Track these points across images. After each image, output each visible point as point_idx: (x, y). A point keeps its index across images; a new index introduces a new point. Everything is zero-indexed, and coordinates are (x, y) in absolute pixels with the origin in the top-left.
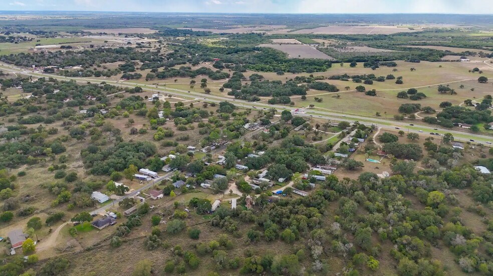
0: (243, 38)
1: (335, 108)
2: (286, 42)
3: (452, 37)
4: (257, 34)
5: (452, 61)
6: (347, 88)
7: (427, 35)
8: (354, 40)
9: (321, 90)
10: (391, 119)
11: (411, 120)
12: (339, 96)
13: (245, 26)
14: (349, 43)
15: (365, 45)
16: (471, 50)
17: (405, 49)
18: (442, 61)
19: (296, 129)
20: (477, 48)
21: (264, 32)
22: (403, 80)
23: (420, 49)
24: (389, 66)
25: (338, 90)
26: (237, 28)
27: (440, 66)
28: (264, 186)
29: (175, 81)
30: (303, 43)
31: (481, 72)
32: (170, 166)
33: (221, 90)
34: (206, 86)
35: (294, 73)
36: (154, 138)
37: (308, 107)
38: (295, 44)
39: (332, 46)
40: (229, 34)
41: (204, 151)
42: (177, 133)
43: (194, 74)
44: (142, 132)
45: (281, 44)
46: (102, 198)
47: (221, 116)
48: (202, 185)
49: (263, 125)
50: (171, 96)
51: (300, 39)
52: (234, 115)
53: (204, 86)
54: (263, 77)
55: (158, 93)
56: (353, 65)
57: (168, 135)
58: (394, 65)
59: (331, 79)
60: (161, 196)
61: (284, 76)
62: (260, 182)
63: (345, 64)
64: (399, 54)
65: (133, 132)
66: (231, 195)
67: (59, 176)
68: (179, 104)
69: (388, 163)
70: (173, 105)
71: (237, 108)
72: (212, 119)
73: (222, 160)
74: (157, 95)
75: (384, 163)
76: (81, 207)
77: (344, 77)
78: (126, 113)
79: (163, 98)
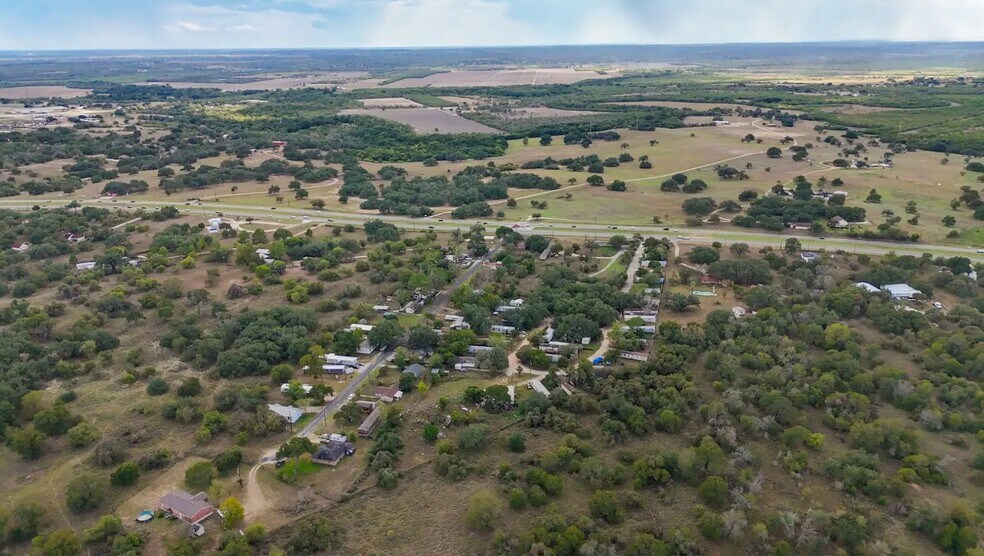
0: (300, 100)
2: (393, 105)
3: (679, 85)
4: (319, 90)
5: (702, 125)
6: (573, 181)
7: (635, 82)
8: (517, 96)
9: (528, 188)
10: (682, 226)
11: (712, 224)
12: (569, 196)
13: (283, 74)
14: (511, 102)
15: (542, 104)
16: (722, 106)
17: (615, 109)
18: (684, 126)
19: (543, 256)
20: (726, 102)
21: (333, 85)
22: (650, 160)
23: (640, 107)
24: (609, 140)
25: (558, 186)
26: (267, 79)
27: (693, 135)
28: (568, 354)
29: (233, 190)
30: (426, 105)
31: (760, 141)
32: (372, 342)
33: (343, 201)
34: (306, 195)
35: (453, 160)
36: (290, 300)
37: (530, 218)
38: (411, 107)
39: (483, 108)
40: (262, 92)
41: (409, 310)
42: (326, 285)
43: (262, 174)
44: (256, 292)
45: (384, 108)
46: (291, 413)
47: (388, 248)
48: (458, 366)
49: (477, 255)
50: (252, 220)
51: (416, 97)
52: (409, 243)
53: (302, 195)
54: (405, 172)
55: (220, 215)
56: (545, 142)
57: (315, 291)
58: (616, 137)
59: (527, 168)
60: (399, 394)
61: (443, 168)
62: (556, 349)
63: (530, 140)
64: (610, 117)
65: (235, 293)
66: (520, 375)
67: (158, 389)
68: (281, 234)
69: (731, 294)
70: (270, 237)
71: (403, 231)
72: (376, 256)
73: (459, 321)
74: (219, 219)
75: (724, 295)
76: (263, 435)
77: (549, 163)
78: (189, 259)
79: (235, 225)
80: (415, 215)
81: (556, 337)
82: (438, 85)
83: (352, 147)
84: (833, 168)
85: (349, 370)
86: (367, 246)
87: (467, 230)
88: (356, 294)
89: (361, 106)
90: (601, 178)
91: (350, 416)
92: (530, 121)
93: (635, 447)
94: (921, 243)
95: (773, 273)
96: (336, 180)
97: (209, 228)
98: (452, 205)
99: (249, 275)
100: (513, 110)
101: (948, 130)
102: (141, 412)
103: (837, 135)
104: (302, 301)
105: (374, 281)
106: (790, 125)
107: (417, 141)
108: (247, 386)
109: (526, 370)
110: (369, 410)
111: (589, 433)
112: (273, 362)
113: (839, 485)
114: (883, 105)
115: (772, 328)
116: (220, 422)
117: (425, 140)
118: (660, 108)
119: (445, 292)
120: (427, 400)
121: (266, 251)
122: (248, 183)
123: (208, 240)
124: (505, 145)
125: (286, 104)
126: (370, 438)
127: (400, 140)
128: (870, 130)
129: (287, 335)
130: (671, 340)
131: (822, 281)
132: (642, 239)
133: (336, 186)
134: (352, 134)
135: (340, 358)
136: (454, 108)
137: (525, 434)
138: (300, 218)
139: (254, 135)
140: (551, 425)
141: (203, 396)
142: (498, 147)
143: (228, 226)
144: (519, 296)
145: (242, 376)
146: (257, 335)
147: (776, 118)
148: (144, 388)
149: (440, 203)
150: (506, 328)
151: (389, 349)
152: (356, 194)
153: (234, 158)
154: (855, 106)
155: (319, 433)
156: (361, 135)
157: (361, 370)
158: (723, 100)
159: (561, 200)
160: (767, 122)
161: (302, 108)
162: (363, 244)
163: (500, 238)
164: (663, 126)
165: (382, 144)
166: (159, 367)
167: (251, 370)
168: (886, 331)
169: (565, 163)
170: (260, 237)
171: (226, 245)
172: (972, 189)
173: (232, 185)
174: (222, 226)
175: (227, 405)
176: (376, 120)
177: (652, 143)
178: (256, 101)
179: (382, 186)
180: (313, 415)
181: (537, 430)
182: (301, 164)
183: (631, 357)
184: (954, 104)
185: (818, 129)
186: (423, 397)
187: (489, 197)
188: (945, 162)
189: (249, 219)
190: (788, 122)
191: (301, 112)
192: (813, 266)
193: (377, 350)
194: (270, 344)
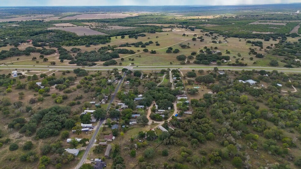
0: (31, 24)
1: (145, 63)
2: (66, 26)
3: (156, 19)
4: (37, 21)
5: (169, 31)
6: (139, 51)
7: (143, 17)
8: (108, 22)
9: (125, 54)
10: (179, 65)
11: (188, 63)
12: (140, 56)
13: (22, 15)
14: (107, 24)
17: (140, 26)
18: (163, 31)
19: (141, 78)
20: (172, 24)
21: (42, 19)
22: (159, 43)
23: (148, 26)
24: (143, 36)
25: (135, 53)
26: (16, 17)
27: (167, 34)
28: (166, 114)
29: (18, 59)
30: (78, 26)
31: (187, 36)
32: (95, 117)
33: (62, 61)
34: (47, 60)
35: (95, 44)
36: (56, 102)
37: (130, 64)
38: (73, 26)
39: (98, 26)
40: (15, 22)
41: (103, 103)
42: (68, 95)
43: (27, 52)
44: (41, 100)
45: (63, 27)
46: (75, 151)
47: (86, 79)
48: (131, 123)
49: (119, 79)
50: (30, 71)
51: (73, 23)
52: (93, 76)
53: (46, 60)
54: (80, 50)
55: (16, 70)
56: (123, 37)
57: (65, 98)
58: (145, 36)
59: (121, 47)
60: (114, 138)
61: (92, 48)
62: (161, 113)
63: (118, 37)
64: (140, 29)
65: (33, 102)
66: (153, 124)
67: (14, 148)
68: (43, 76)
69: (205, 87)
70: (39, 77)
71: (88, 71)
72: (82, 82)
73: (124, 106)
74: (16, 71)
75: (203, 87)
76: (67, 163)
77: (127, 45)
78: (9, 88)
79: (23, 73)
80: (90, 65)
81: (159, 108)
82: (80, 19)
83: (57, 41)
84: (212, 44)
85: (91, 130)
86: (77, 78)
87: (111, 70)
88: (81, 98)
89: (55, 26)
90: (147, 49)
91: (99, 150)
92: (115, 30)
93: (204, 148)
94: (248, 66)
95: (214, 79)
96: (56, 54)
97: (13, 75)
98: (102, 61)
99: (36, 93)
100: (108, 27)
101: (235, 31)
102: (10, 160)
103: (208, 33)
104: (61, 102)
105: (86, 92)
106: (193, 30)
107: (79, 38)
108: (52, 142)
109: (155, 122)
110: (105, 146)
111: (187, 145)
112: (60, 129)
113: (270, 153)
114: (215, 24)
115: (224, 98)
116: (47, 160)
117: (82, 37)
118: (154, 26)
119: (113, 94)
120: (124, 139)
121: (41, 83)
122: (23, 56)
123: (14, 80)
124: (110, 39)
125: (27, 26)
126: (109, 158)
127: (73, 38)
128: (216, 32)
129: (62, 117)
130: (197, 106)
131: (230, 81)
132: (170, 70)
133: (57, 56)
134: (55, 36)
135: (85, 125)
136: (88, 26)
137: (166, 148)
138: (48, 69)
139: (18, 38)
140: (173, 143)
141: (35, 148)
142: (108, 40)
143: (21, 74)
144: (140, 94)
145: (48, 137)
146: (49, 119)
147: (189, 28)
148: (7, 147)
149: (97, 61)
150: (141, 106)
151: (103, 119)
152: (66, 58)
153: (13, 47)
154: (208, 24)
155: (89, 159)
156: (59, 37)
157: (95, 129)
158: (171, 23)
159: (137, 57)
160: (187, 30)
161: (33, 27)
162: (76, 78)
163: (123, 72)
164: (157, 32)
165: (67, 40)
166: (11, 137)
167: (52, 134)
168: (254, 96)
169: (133, 44)
170: (35, 78)
171: (22, 82)
172: (252, 48)
173: (18, 57)
174: (18, 74)
175: (47, 151)
176: (62, 31)
177: (157, 37)
178: (15, 25)
179: (74, 55)
180: (83, 151)
181: (169, 146)
182: (41, 48)
183: (186, 113)
184: (233, 24)
185: (201, 31)
186: (123, 138)
187: (113, 58)
188: (240, 40)
189: (28, 71)
190: (192, 30)
191: (33, 29)
192: (225, 75)
193: (97, 120)
194: (57, 123)
